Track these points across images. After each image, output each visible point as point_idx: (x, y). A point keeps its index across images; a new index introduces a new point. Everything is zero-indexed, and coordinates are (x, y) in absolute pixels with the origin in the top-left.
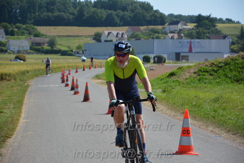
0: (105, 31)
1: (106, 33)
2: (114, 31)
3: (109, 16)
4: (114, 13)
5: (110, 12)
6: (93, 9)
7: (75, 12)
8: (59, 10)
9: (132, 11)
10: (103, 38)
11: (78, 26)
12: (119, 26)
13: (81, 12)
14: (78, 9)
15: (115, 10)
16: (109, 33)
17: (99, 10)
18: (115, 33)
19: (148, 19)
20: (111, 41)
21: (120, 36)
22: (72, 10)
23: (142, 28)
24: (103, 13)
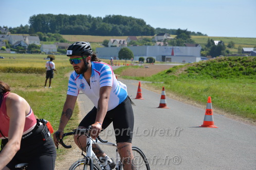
0: (111, 39)
1: (112, 40)
2: (118, 39)
3: (114, 29)
4: (118, 26)
5: (115, 25)
6: (103, 24)
7: (90, 25)
8: (78, 24)
9: (131, 25)
10: (110, 44)
11: (92, 35)
12: (121, 35)
13: (94, 25)
14: (92, 23)
15: (118, 24)
16: (114, 41)
17: (107, 24)
18: (118, 40)
19: (142, 31)
20: (116, 46)
21: (122, 43)
22: (87, 23)
23: (138, 37)
24: (110, 27)
